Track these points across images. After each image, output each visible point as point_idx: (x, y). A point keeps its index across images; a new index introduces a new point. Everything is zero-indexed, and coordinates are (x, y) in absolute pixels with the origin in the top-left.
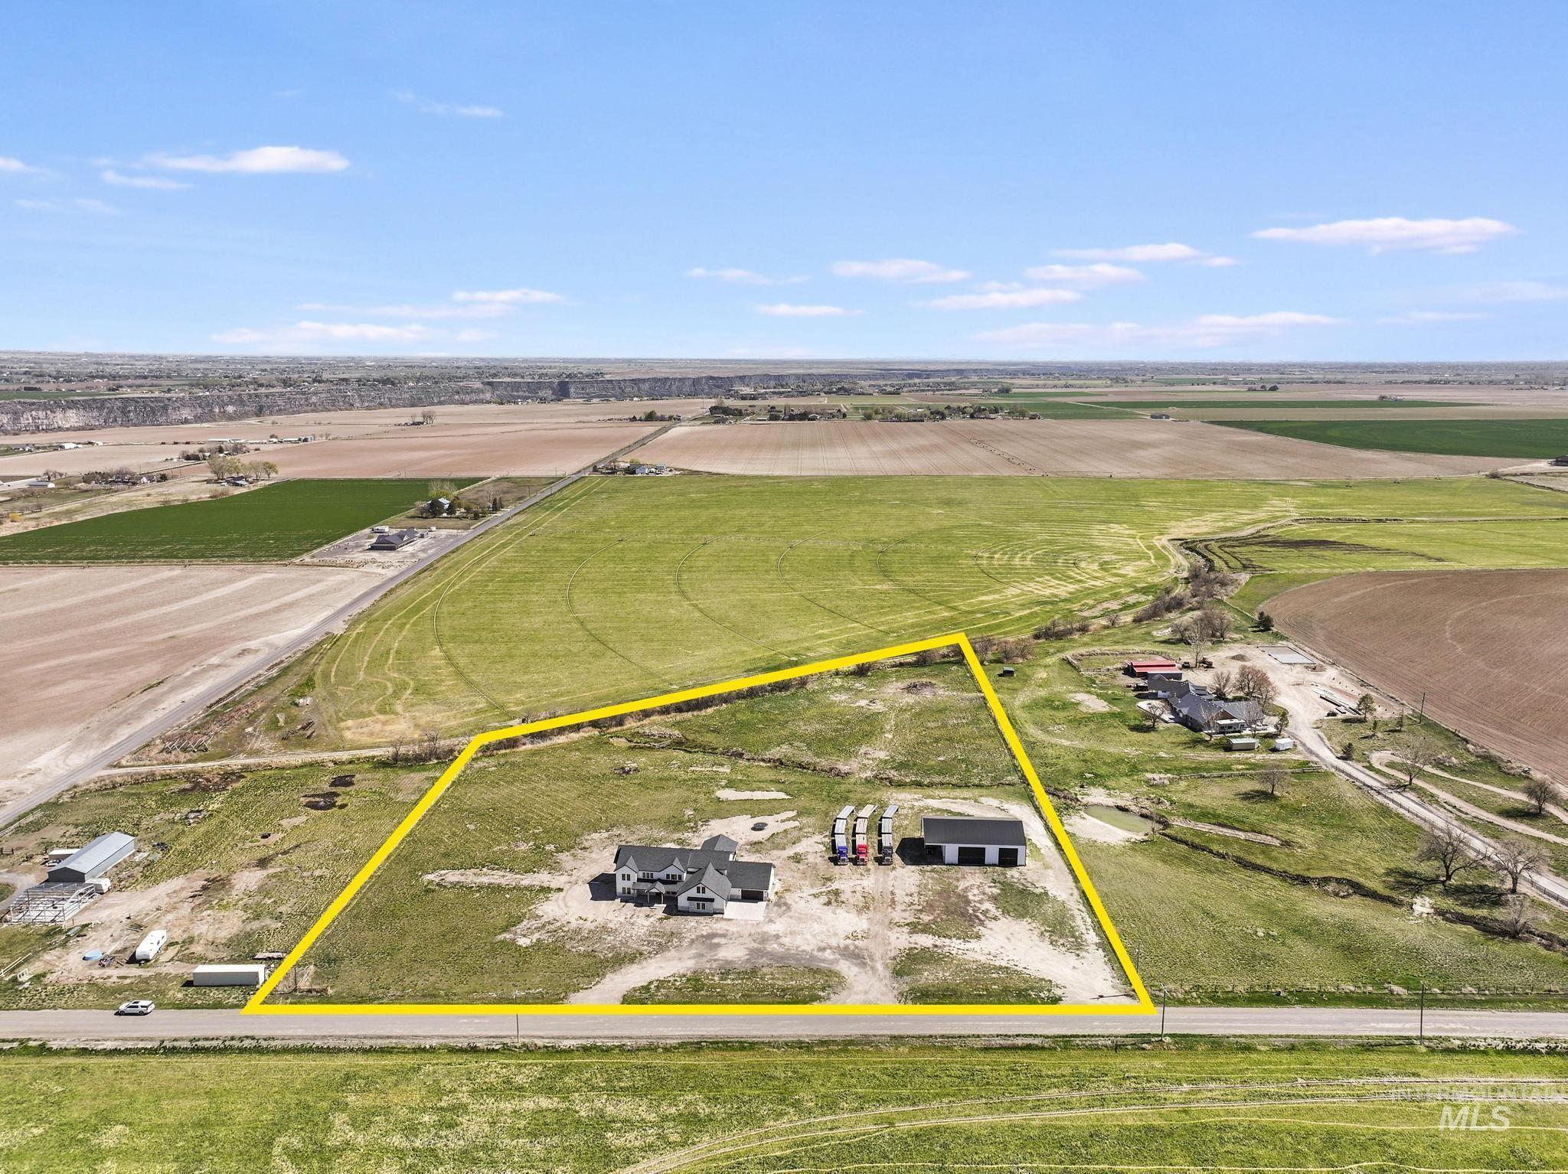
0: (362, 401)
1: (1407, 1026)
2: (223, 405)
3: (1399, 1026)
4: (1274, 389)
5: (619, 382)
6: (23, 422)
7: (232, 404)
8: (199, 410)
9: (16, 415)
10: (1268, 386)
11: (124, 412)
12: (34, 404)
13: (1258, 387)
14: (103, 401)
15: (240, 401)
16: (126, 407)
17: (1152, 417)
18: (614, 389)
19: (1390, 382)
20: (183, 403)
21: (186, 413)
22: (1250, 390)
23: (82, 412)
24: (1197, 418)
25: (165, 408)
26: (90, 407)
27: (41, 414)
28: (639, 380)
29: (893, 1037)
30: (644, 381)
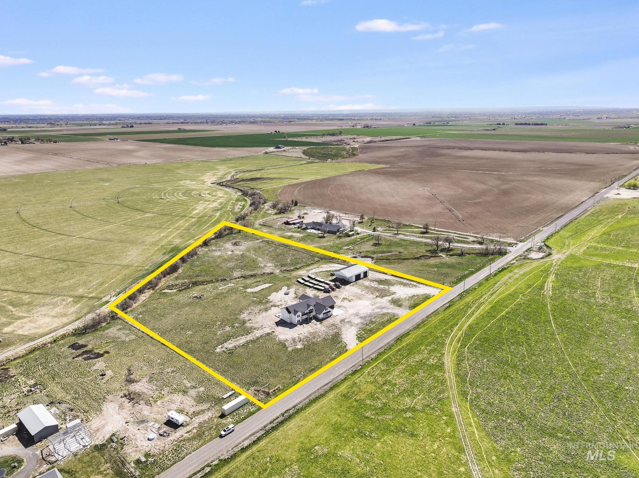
1: (486, 273)
3: (483, 274)
4: (132, 127)
10: (129, 126)
13: (125, 126)
17: (109, 139)
19: (168, 123)
22: (123, 127)
24: (131, 139)
29: (427, 317)
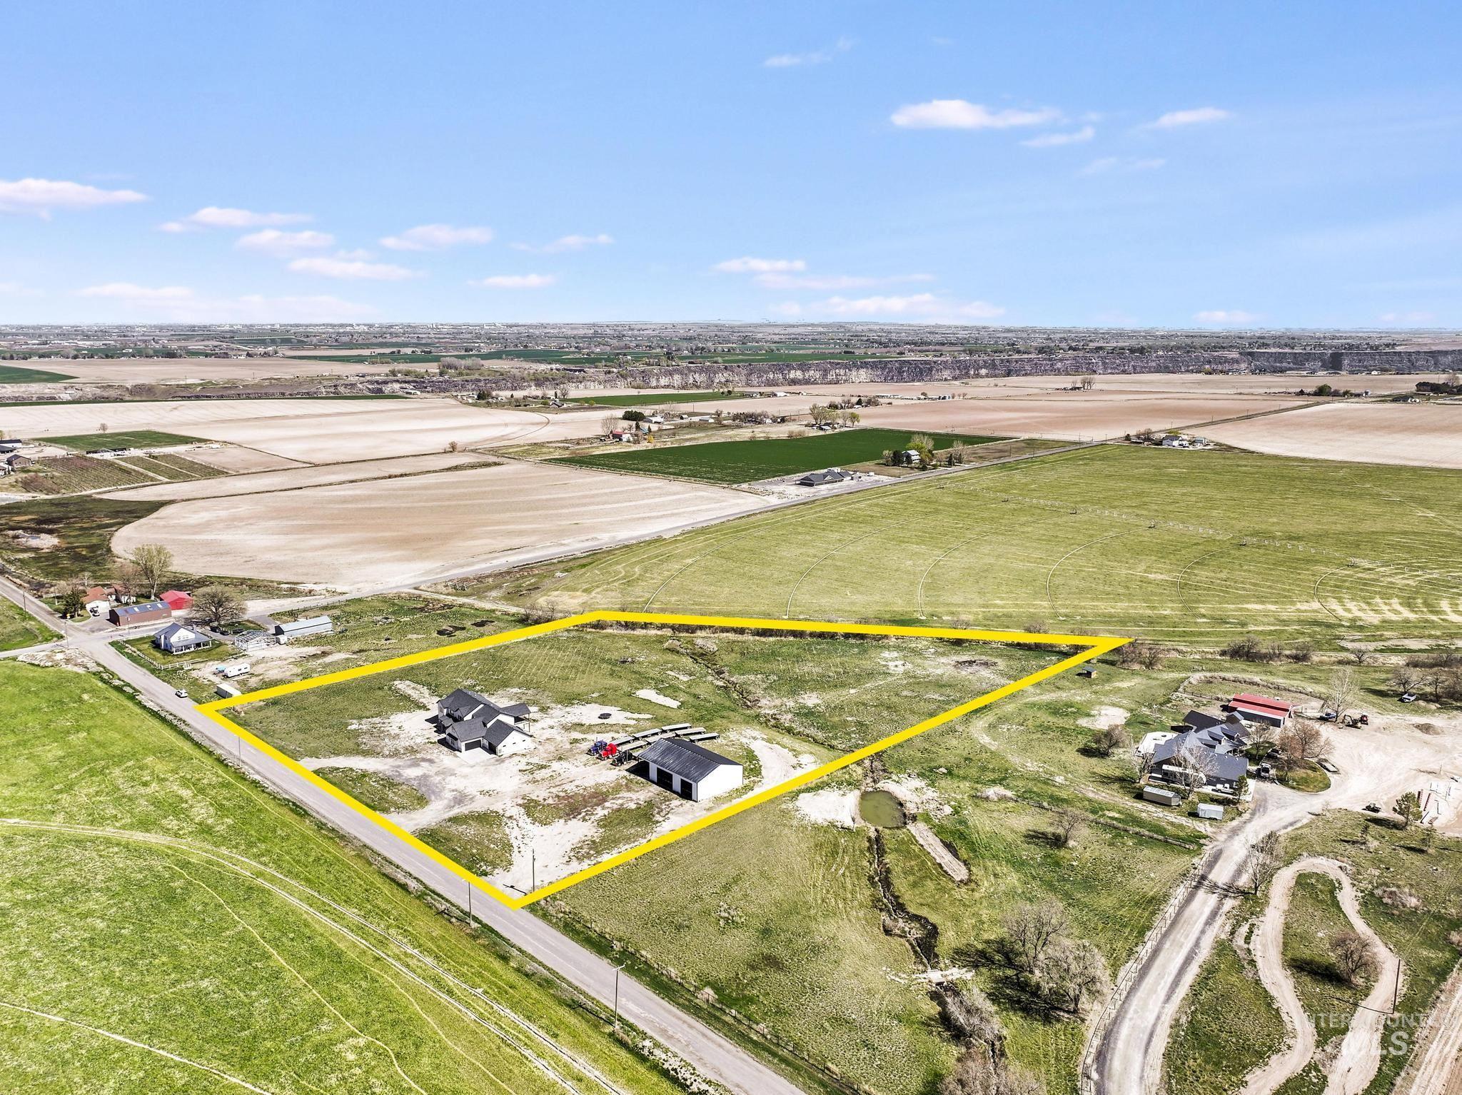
0: (1105, 368)
2: (978, 368)
5: (1410, 354)
6: (829, 377)
7: (985, 367)
8: (957, 372)
9: (826, 372)
11: (900, 372)
12: (838, 364)
14: (886, 363)
15: (993, 366)
16: (902, 368)
18: (1401, 362)
20: (945, 365)
21: (946, 374)
23: (870, 371)
25: (930, 370)
26: (876, 367)
27: (842, 372)
28: (1439, 352)
30: (1446, 353)
